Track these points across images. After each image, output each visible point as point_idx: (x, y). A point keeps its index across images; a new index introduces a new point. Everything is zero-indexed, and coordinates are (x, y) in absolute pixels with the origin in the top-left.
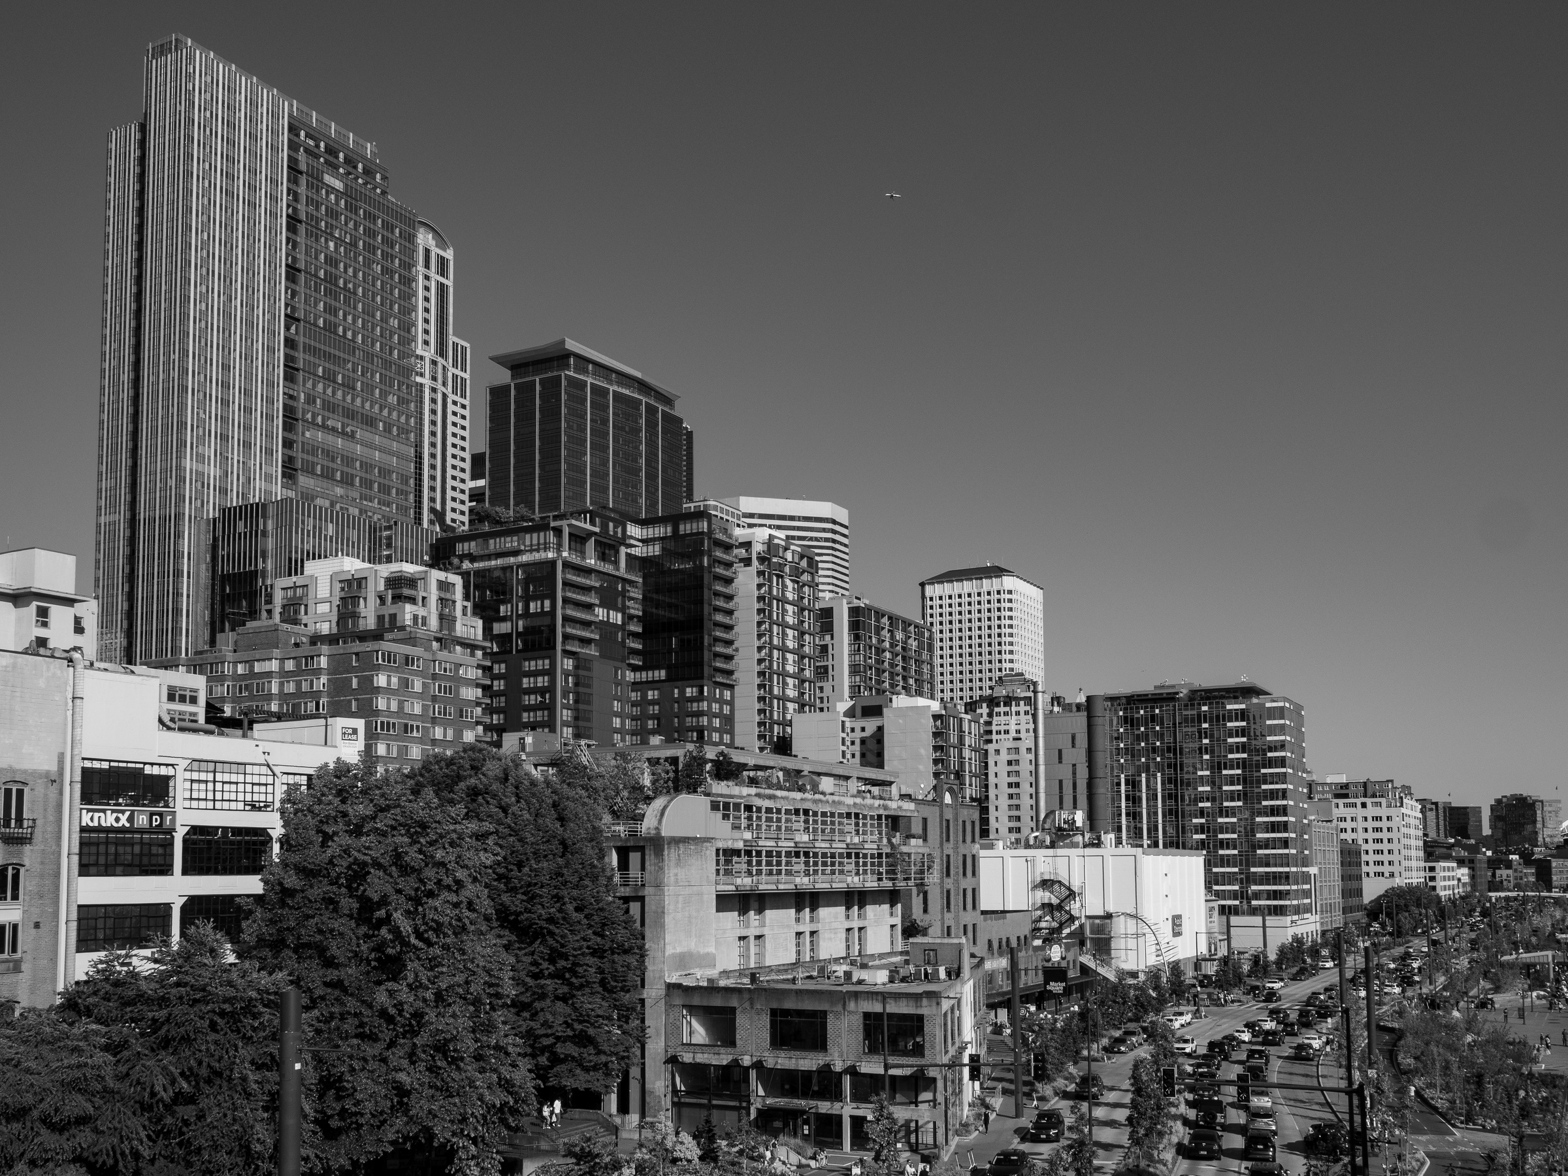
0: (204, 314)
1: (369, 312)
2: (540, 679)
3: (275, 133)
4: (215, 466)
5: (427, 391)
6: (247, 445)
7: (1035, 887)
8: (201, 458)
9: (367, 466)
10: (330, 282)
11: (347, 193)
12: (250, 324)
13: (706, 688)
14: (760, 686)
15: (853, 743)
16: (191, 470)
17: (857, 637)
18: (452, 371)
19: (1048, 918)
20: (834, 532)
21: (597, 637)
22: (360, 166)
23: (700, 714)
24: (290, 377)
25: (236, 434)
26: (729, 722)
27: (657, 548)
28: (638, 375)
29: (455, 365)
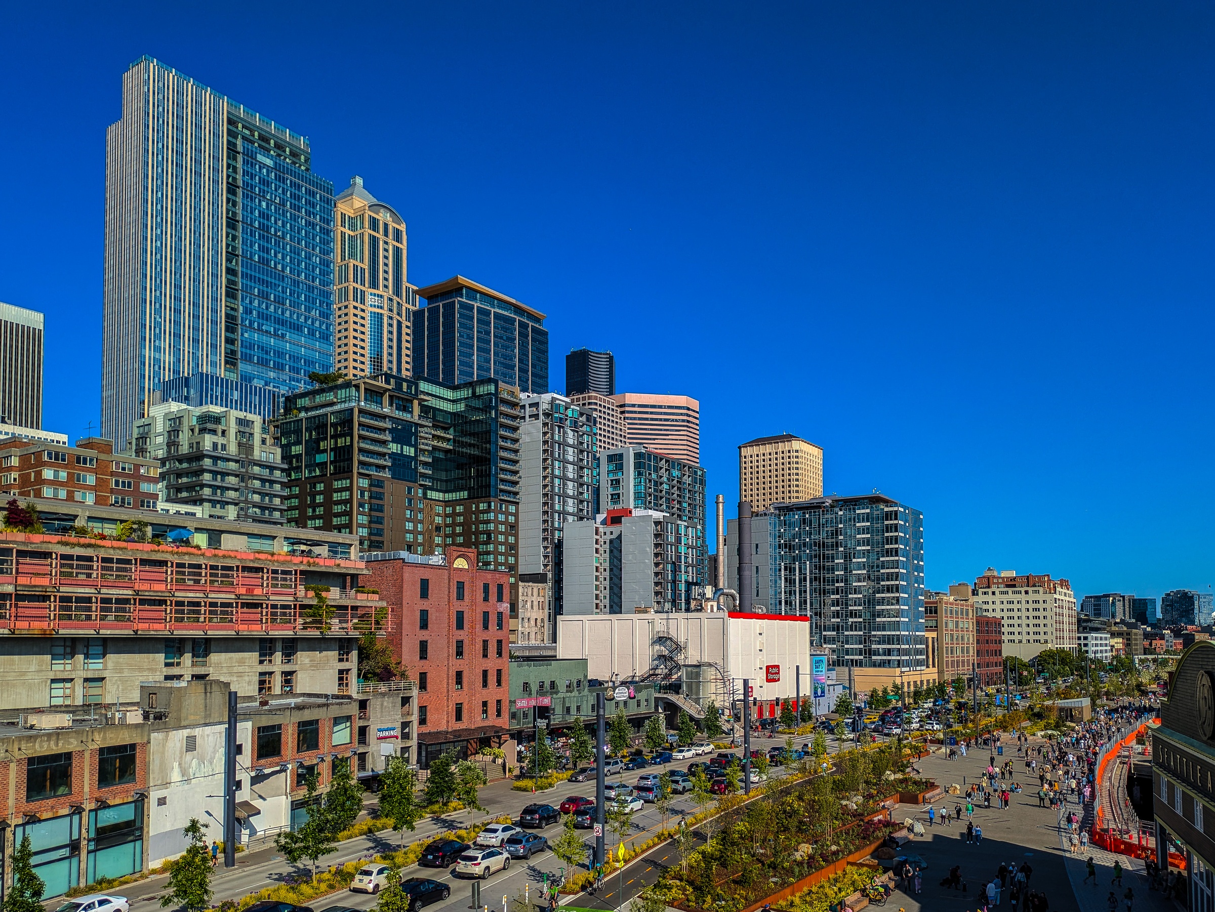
0: (159, 250)
1: (295, 252)
2: (344, 494)
3: (216, 124)
4: (170, 354)
5: (385, 319)
6: (196, 341)
7: (654, 643)
8: (158, 349)
9: (295, 358)
10: (263, 230)
11: (277, 167)
12: (197, 257)
13: (493, 504)
14: (545, 504)
15: (605, 543)
16: (150, 357)
17: (640, 474)
18: (405, 305)
19: (662, 666)
20: (689, 416)
21: (390, 464)
22: (288, 150)
23: (488, 522)
24: (231, 294)
25: (187, 333)
26: (513, 528)
27: (463, 405)
28: (513, 301)
29: (408, 302)
